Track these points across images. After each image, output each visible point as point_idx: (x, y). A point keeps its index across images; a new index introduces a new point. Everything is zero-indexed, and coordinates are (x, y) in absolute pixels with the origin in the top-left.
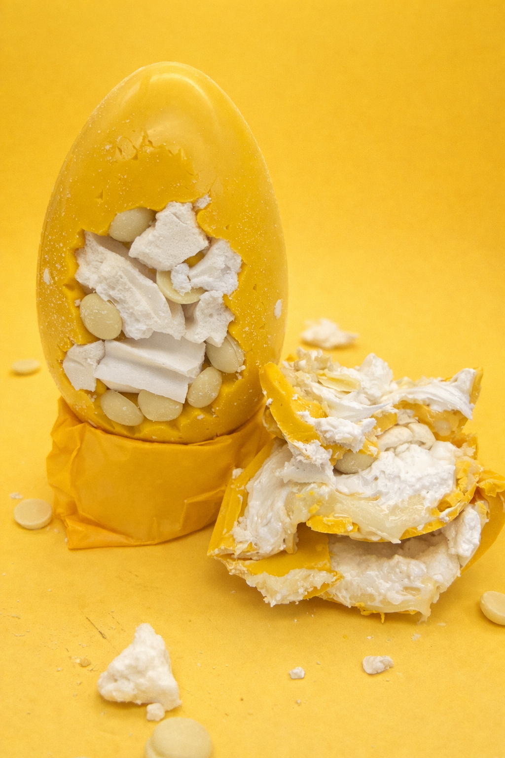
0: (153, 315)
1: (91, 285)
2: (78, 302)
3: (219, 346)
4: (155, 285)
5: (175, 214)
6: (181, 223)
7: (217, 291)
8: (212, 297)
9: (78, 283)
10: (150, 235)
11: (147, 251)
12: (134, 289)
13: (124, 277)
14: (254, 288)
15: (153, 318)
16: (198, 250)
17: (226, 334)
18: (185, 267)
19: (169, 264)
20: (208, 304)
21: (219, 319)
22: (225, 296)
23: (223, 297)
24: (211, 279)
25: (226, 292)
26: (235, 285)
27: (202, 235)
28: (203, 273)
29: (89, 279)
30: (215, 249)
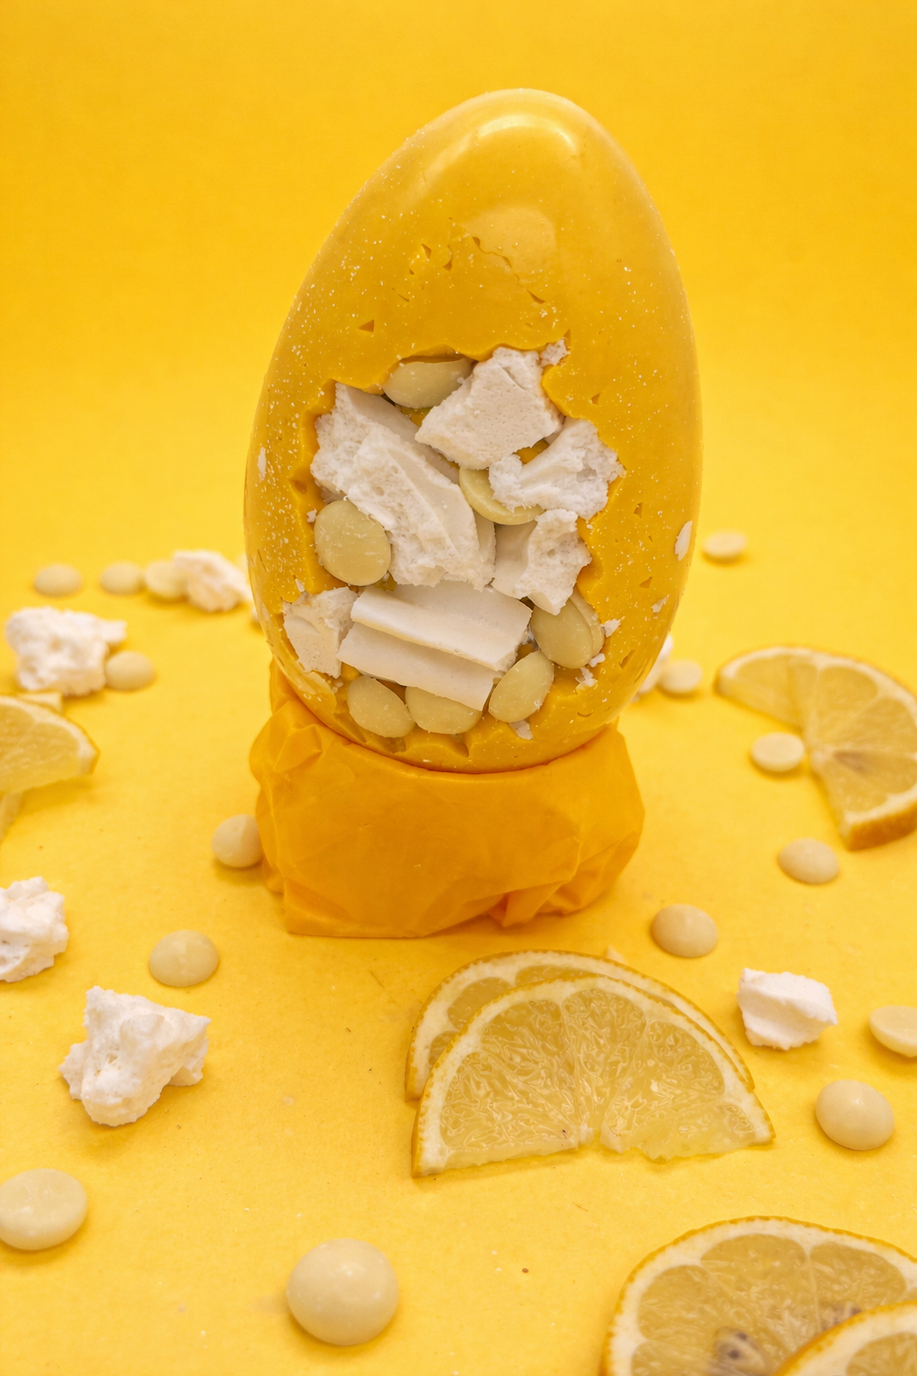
0: (448, 542)
1: (338, 484)
2: (312, 515)
3: (556, 612)
4: (455, 487)
5: (507, 370)
6: (517, 387)
7: (568, 511)
8: (558, 520)
9: (313, 479)
10: (458, 405)
11: (448, 435)
12: (417, 493)
13: (400, 468)
14: (637, 511)
15: (449, 548)
16: (540, 438)
17: (570, 592)
18: (516, 462)
19: (483, 460)
20: (550, 531)
21: (565, 562)
22: (580, 521)
23: (576, 521)
24: (556, 490)
25: (583, 514)
26: (602, 503)
27: (551, 411)
28: (543, 477)
29: (336, 473)
30: (568, 437)
